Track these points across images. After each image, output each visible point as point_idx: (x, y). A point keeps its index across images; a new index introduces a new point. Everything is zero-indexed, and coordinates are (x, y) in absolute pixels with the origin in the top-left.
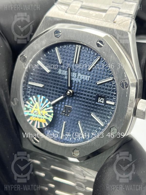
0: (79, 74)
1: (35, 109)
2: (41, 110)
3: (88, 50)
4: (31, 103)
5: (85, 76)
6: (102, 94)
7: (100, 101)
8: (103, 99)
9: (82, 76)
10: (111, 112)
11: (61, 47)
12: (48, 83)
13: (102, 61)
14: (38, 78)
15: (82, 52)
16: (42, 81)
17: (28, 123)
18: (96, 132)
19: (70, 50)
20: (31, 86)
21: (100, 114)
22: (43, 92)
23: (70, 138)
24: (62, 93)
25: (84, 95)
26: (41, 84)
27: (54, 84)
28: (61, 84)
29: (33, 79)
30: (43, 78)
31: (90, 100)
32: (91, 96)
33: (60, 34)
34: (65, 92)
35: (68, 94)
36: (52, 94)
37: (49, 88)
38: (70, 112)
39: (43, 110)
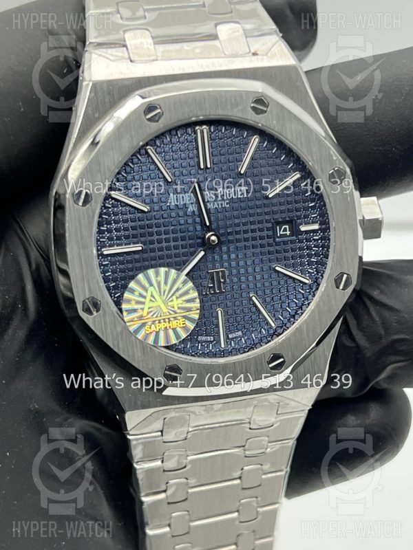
1: (152, 304)
2: (165, 303)
3: (225, 128)
4: (137, 293)
6: (284, 215)
7: (281, 233)
8: (287, 227)
10: (314, 247)
11: (158, 143)
12: (151, 234)
13: (264, 143)
14: (122, 233)
15: (211, 140)
16: (134, 236)
17: (143, 344)
18: (296, 303)
19: (183, 143)
20: (109, 258)
21: (292, 259)
22: (144, 260)
23: (241, 339)
24: (191, 246)
25: (245, 232)
26: (134, 243)
27: (166, 233)
28: (183, 226)
29: (110, 239)
30: (134, 228)
31: (261, 238)
32: (261, 230)
33: (159, 113)
34: (199, 241)
35: (214, 241)
36: (169, 257)
37: (156, 245)
38: (224, 283)
39: (171, 299)
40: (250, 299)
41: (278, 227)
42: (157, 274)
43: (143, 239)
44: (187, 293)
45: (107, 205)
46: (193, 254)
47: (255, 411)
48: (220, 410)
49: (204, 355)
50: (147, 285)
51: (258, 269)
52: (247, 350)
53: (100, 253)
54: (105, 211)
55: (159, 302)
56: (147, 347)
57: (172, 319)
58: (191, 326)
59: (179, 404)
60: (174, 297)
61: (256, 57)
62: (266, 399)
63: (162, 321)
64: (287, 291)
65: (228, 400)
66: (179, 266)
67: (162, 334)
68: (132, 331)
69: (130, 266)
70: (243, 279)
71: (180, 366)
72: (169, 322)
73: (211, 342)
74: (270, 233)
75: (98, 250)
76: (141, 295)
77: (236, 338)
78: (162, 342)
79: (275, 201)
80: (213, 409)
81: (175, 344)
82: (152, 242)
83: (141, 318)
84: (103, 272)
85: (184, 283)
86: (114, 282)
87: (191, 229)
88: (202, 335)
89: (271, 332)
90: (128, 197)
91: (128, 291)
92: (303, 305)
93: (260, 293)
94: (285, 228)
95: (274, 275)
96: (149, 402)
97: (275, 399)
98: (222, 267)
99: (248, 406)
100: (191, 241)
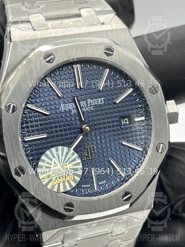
0: (88, 100)
1: (55, 168)
3: (90, 65)
4: (46, 162)
5: (97, 100)
7: (124, 123)
8: (127, 119)
9: (94, 101)
10: (143, 130)
11: (52, 75)
12: (51, 128)
13: (112, 73)
14: (35, 128)
15: (82, 72)
16: (42, 130)
17: (51, 191)
18: (135, 162)
19: (66, 75)
20: (28, 143)
21: (131, 137)
22: (48, 143)
23: (106, 185)
24: (74, 133)
25: (104, 123)
26: (42, 134)
27: (60, 126)
28: (69, 122)
29: (28, 132)
30: (41, 125)
31: (113, 126)
32: (113, 122)
33: (53, 57)
34: (78, 130)
35: (87, 129)
36: (62, 140)
37: (55, 134)
38: (94, 153)
39: (66, 164)
40: (110, 161)
41: (122, 120)
42: (57, 150)
43: (46, 131)
44: (74, 160)
45: (25, 112)
46: (76, 138)
47: (115, 226)
48: (95, 227)
49: (85, 196)
50: (52, 157)
51: (112, 144)
52: (109, 191)
53: (23, 140)
54: (24, 116)
55: (59, 166)
56: (53, 194)
57: (67, 176)
58: (78, 179)
59: (72, 225)
60: (67, 163)
61: (104, 25)
62: (121, 218)
63: (61, 177)
64: (130, 156)
65: (100, 221)
66: (69, 145)
67: (61, 185)
68: (44, 184)
69: (40, 147)
70: (105, 150)
71: (73, 203)
72: (65, 178)
73: (89, 187)
74: (118, 123)
75: (22, 139)
76: (48, 163)
77: (103, 184)
78: (62, 190)
79: (120, 105)
80: (92, 226)
81: (69, 190)
82: (52, 132)
83: (49, 176)
84: (26, 151)
85: (73, 154)
86: (32, 157)
87: (74, 123)
88: (84, 184)
89: (122, 179)
90: (37, 107)
91: (41, 161)
92: (139, 163)
93: (115, 158)
94: (126, 120)
95: (122, 147)
96: (56, 225)
97: (126, 218)
98: (93, 144)
99: (111, 223)
100: (75, 130)
